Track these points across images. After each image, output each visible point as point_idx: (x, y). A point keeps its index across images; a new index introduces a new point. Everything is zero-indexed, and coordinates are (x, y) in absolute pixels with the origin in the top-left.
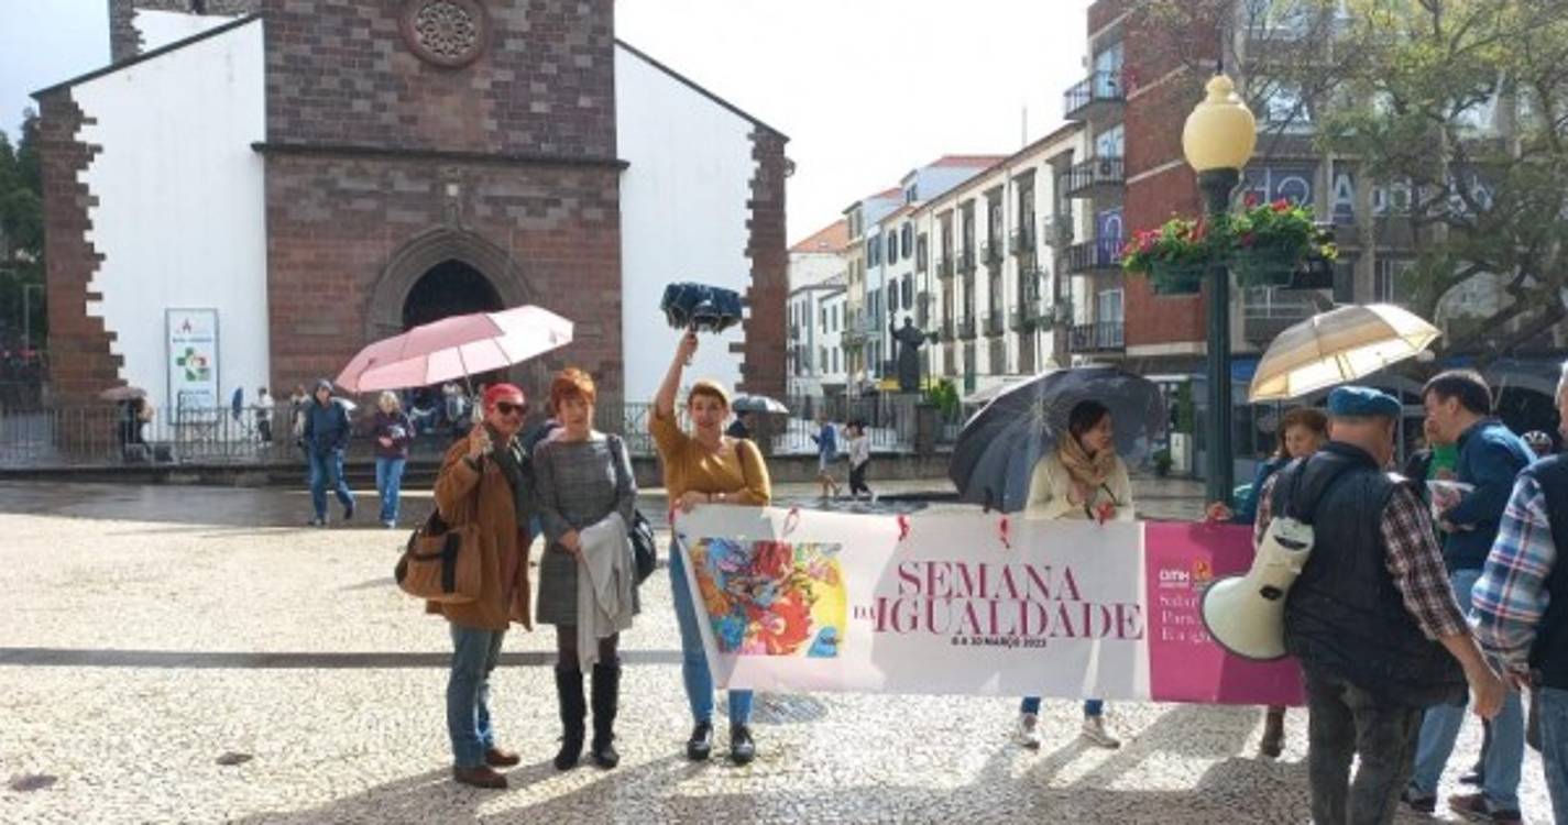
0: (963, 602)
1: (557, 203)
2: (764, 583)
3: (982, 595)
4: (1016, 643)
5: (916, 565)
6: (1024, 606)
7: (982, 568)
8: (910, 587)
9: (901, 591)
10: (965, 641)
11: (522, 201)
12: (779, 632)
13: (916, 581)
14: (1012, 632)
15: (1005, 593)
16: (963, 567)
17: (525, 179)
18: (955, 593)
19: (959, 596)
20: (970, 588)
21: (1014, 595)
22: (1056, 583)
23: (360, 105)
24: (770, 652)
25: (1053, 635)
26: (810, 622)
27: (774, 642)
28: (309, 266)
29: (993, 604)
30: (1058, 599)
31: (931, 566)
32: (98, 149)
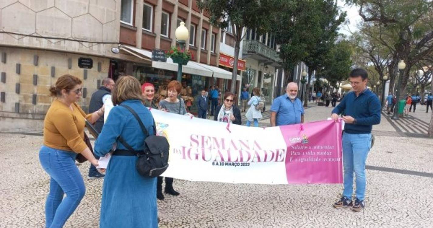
0: (216, 150)
3: (224, 148)
4: (238, 165)
5: (197, 136)
6: (241, 152)
8: (194, 144)
9: (191, 145)
10: (217, 164)
13: (197, 142)
14: (237, 161)
15: (232, 148)
16: (215, 139)
18: (212, 147)
19: (214, 148)
20: (218, 146)
21: (236, 148)
22: (251, 145)
25: (253, 161)
29: (228, 152)
30: (254, 149)
31: (203, 137)
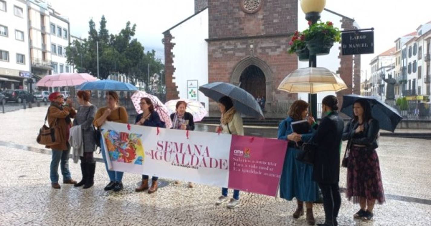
0: (175, 154)
1: (279, 47)
2: (124, 143)
3: (181, 152)
4: (190, 167)
5: (163, 142)
6: (193, 157)
7: (182, 145)
8: (160, 148)
9: (157, 149)
10: (175, 165)
11: (270, 48)
12: (128, 156)
13: (162, 146)
14: (188, 164)
15: (188, 152)
16: (176, 144)
17: (271, 41)
18: (173, 151)
19: (174, 152)
20: (177, 150)
21: (190, 153)
22: (203, 151)
23: (230, 27)
24: (125, 162)
25: (200, 166)
26: (135, 155)
27: (126, 159)
28: (217, 69)
29: (184, 156)
30: (203, 155)
31: (167, 143)
32: (175, 44)
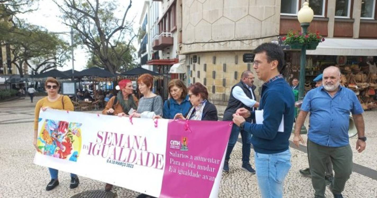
0: (113, 147)
2: (60, 135)
3: (120, 145)
4: (125, 165)
5: (103, 133)
6: (131, 151)
7: (122, 136)
8: (99, 140)
9: (97, 141)
10: (110, 162)
12: (63, 151)
13: (102, 138)
14: (124, 161)
15: (126, 145)
16: (116, 134)
18: (112, 144)
19: (113, 145)
20: (117, 142)
21: (129, 147)
22: (141, 142)
24: (60, 157)
25: (136, 164)
26: (72, 149)
27: (62, 154)
29: (122, 149)
30: (141, 150)
31: (107, 133)
